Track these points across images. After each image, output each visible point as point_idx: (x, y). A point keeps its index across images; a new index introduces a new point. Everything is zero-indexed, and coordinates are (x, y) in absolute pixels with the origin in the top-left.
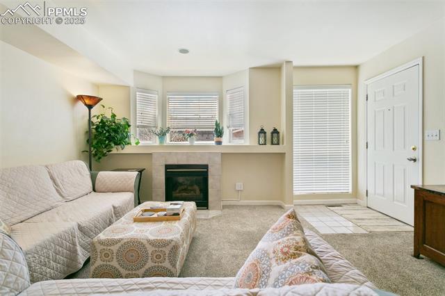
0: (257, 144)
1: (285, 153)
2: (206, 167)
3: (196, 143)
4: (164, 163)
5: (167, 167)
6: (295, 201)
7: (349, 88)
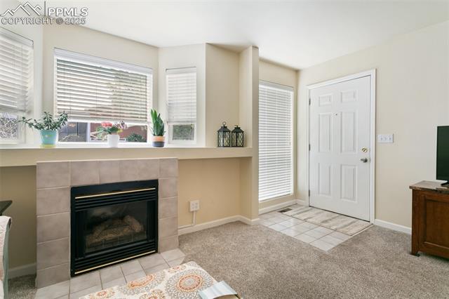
0: (215, 146)
1: (250, 158)
2: (154, 183)
4: (68, 184)
5: (75, 191)
6: (261, 210)
7: (291, 91)
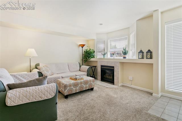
1: (153, 64)
3: (116, 58)
5: (102, 66)
